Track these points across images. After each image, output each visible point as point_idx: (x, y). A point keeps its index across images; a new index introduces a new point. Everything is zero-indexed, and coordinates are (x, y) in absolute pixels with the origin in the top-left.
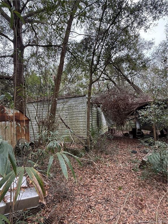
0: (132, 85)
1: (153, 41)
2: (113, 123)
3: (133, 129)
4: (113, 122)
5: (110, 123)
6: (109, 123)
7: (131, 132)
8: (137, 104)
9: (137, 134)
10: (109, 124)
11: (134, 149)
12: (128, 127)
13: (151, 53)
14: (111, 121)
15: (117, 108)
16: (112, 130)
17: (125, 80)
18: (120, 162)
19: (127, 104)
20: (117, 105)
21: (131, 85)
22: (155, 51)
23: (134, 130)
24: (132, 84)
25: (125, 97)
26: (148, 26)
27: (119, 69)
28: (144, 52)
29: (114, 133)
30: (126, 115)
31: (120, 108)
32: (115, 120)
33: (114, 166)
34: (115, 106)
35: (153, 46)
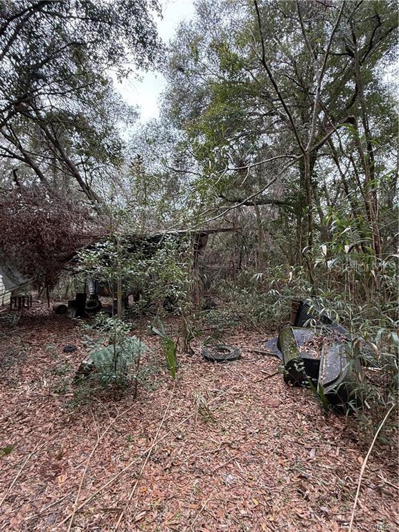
0: (86, 191)
1: (138, 111)
2: (21, 281)
3: (79, 296)
4: (24, 278)
5: (13, 281)
6: (11, 279)
7: (72, 304)
8: (89, 238)
9: (87, 307)
10: (10, 282)
11: (71, 342)
12: (70, 290)
13: (132, 134)
14: (17, 274)
15: (34, 242)
16: (21, 299)
17: (70, 173)
18: (28, 380)
19: (64, 235)
20: (34, 233)
21: (84, 191)
22: (140, 134)
23: (81, 297)
24: (86, 188)
25: (61, 215)
26: (126, 72)
27: (57, 141)
28: (120, 125)
29: (28, 308)
30: (61, 261)
31: (43, 242)
32: (28, 272)
33: (6, 397)
34: (30, 235)
35: (138, 121)
